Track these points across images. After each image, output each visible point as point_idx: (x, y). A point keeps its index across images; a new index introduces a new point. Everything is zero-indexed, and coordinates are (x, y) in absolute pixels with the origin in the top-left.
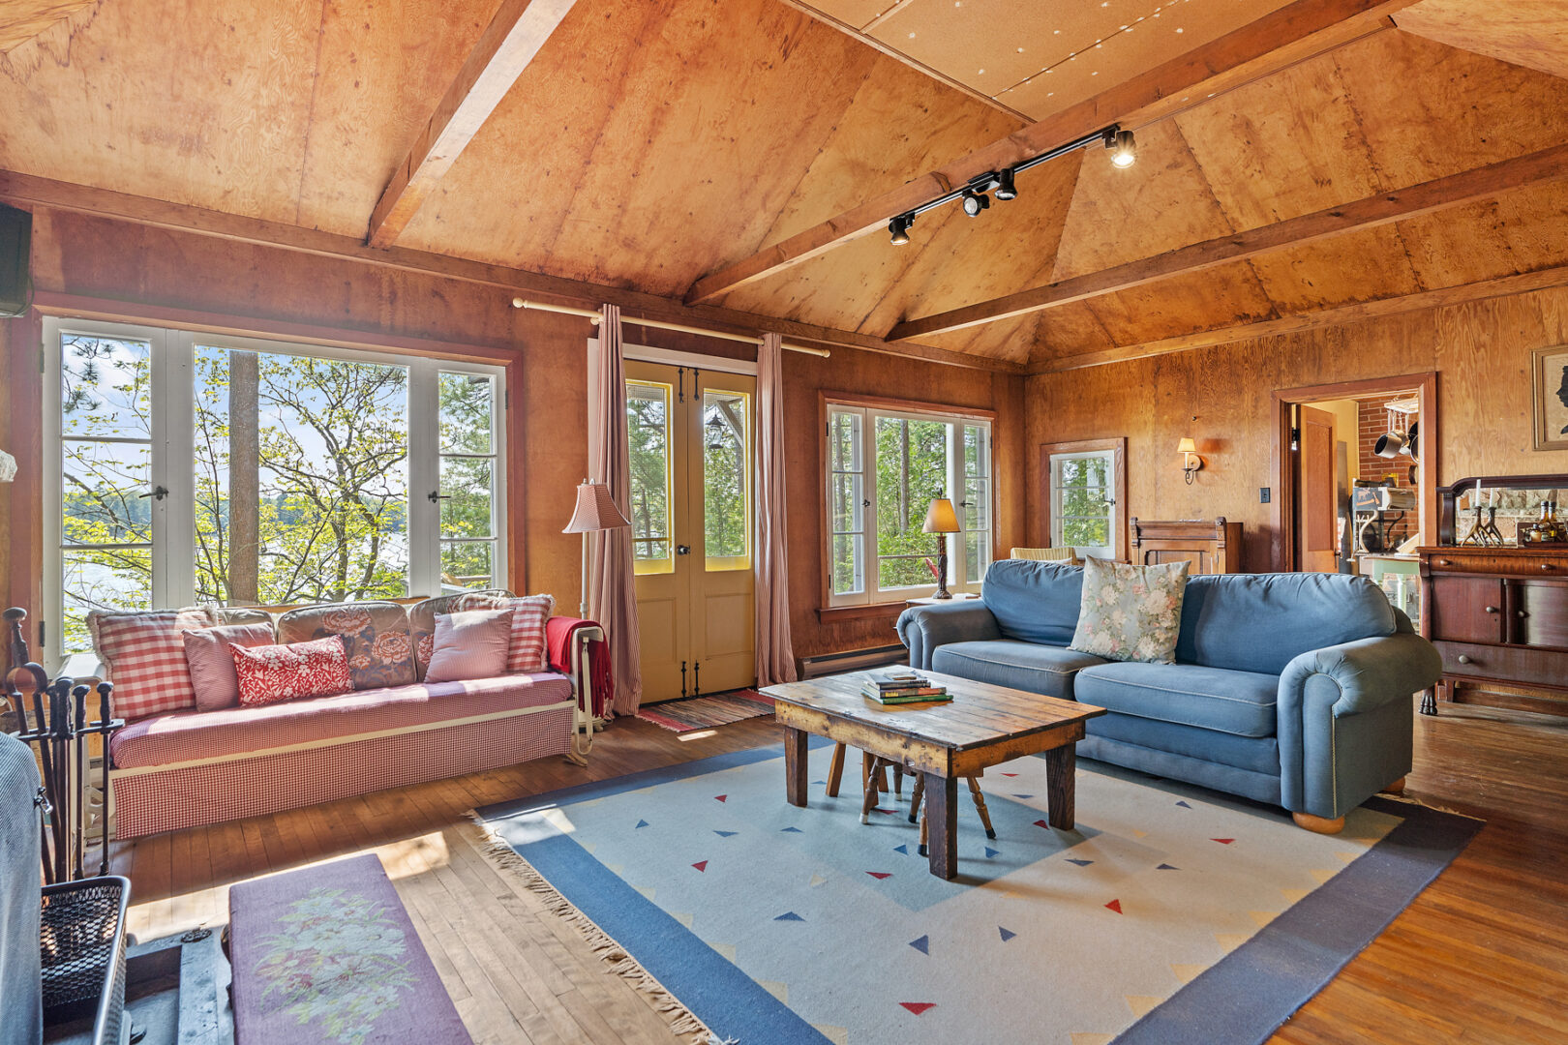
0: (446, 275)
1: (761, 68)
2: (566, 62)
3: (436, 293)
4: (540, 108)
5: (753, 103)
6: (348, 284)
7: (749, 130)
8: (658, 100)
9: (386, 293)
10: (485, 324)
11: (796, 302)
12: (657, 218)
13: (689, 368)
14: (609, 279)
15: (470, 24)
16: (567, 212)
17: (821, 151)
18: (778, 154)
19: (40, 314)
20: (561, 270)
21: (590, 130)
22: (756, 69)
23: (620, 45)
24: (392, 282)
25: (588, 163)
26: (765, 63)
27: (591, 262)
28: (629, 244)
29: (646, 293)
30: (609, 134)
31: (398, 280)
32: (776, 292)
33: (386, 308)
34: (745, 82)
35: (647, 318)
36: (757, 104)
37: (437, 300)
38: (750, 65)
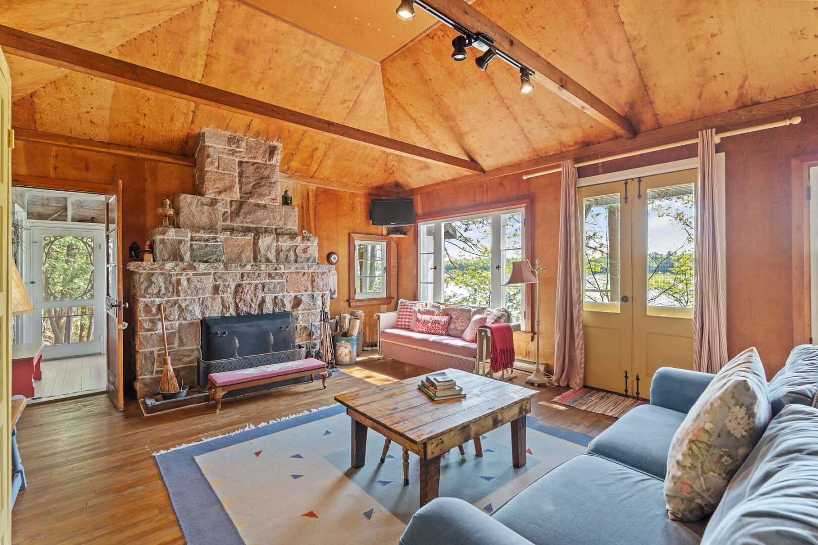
0: (503, 175)
1: (528, 13)
2: (465, 84)
3: (501, 184)
4: (474, 103)
5: (544, 28)
6: (475, 191)
7: (557, 39)
8: (504, 67)
9: (485, 190)
10: (518, 190)
11: (734, 94)
12: (562, 108)
13: (633, 179)
14: (572, 146)
15: (436, 97)
16: (523, 130)
17: (617, 7)
18: (589, 33)
19: (418, 222)
20: (546, 152)
21: (496, 97)
22: (526, 16)
23: (471, 63)
24: (487, 185)
25: (508, 108)
26: (527, 9)
27: (555, 143)
28: (563, 126)
29: (599, 143)
30: (503, 93)
31: (489, 183)
32: (700, 97)
33: (485, 196)
34: (528, 25)
35: (602, 157)
36: (546, 27)
37: (501, 186)
38: (522, 17)
